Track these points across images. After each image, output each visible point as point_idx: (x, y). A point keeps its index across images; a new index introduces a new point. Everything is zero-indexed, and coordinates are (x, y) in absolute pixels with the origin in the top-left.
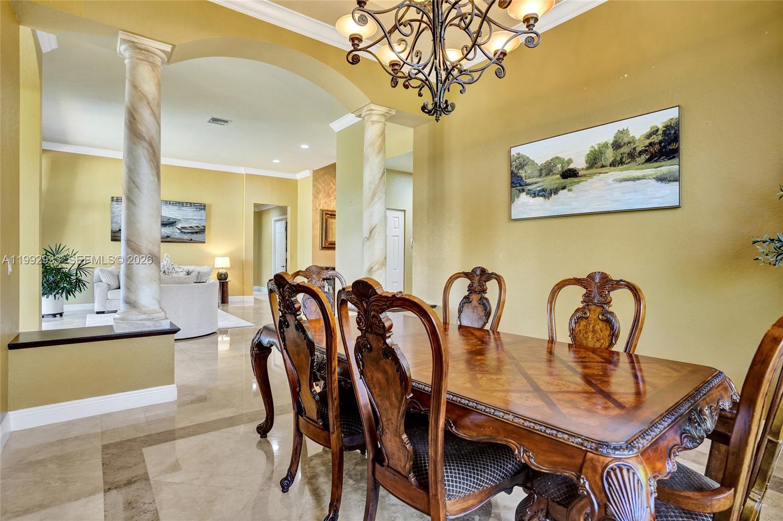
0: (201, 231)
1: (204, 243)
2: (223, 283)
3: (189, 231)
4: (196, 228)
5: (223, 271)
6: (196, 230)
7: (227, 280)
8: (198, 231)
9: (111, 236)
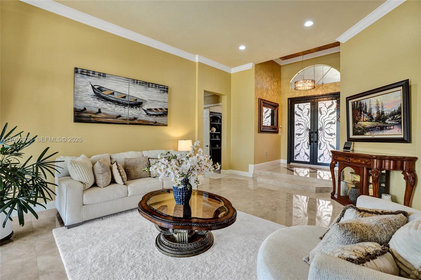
0: (165, 113)
1: (167, 125)
3: (153, 113)
4: (160, 111)
8: (162, 113)
9: (74, 117)
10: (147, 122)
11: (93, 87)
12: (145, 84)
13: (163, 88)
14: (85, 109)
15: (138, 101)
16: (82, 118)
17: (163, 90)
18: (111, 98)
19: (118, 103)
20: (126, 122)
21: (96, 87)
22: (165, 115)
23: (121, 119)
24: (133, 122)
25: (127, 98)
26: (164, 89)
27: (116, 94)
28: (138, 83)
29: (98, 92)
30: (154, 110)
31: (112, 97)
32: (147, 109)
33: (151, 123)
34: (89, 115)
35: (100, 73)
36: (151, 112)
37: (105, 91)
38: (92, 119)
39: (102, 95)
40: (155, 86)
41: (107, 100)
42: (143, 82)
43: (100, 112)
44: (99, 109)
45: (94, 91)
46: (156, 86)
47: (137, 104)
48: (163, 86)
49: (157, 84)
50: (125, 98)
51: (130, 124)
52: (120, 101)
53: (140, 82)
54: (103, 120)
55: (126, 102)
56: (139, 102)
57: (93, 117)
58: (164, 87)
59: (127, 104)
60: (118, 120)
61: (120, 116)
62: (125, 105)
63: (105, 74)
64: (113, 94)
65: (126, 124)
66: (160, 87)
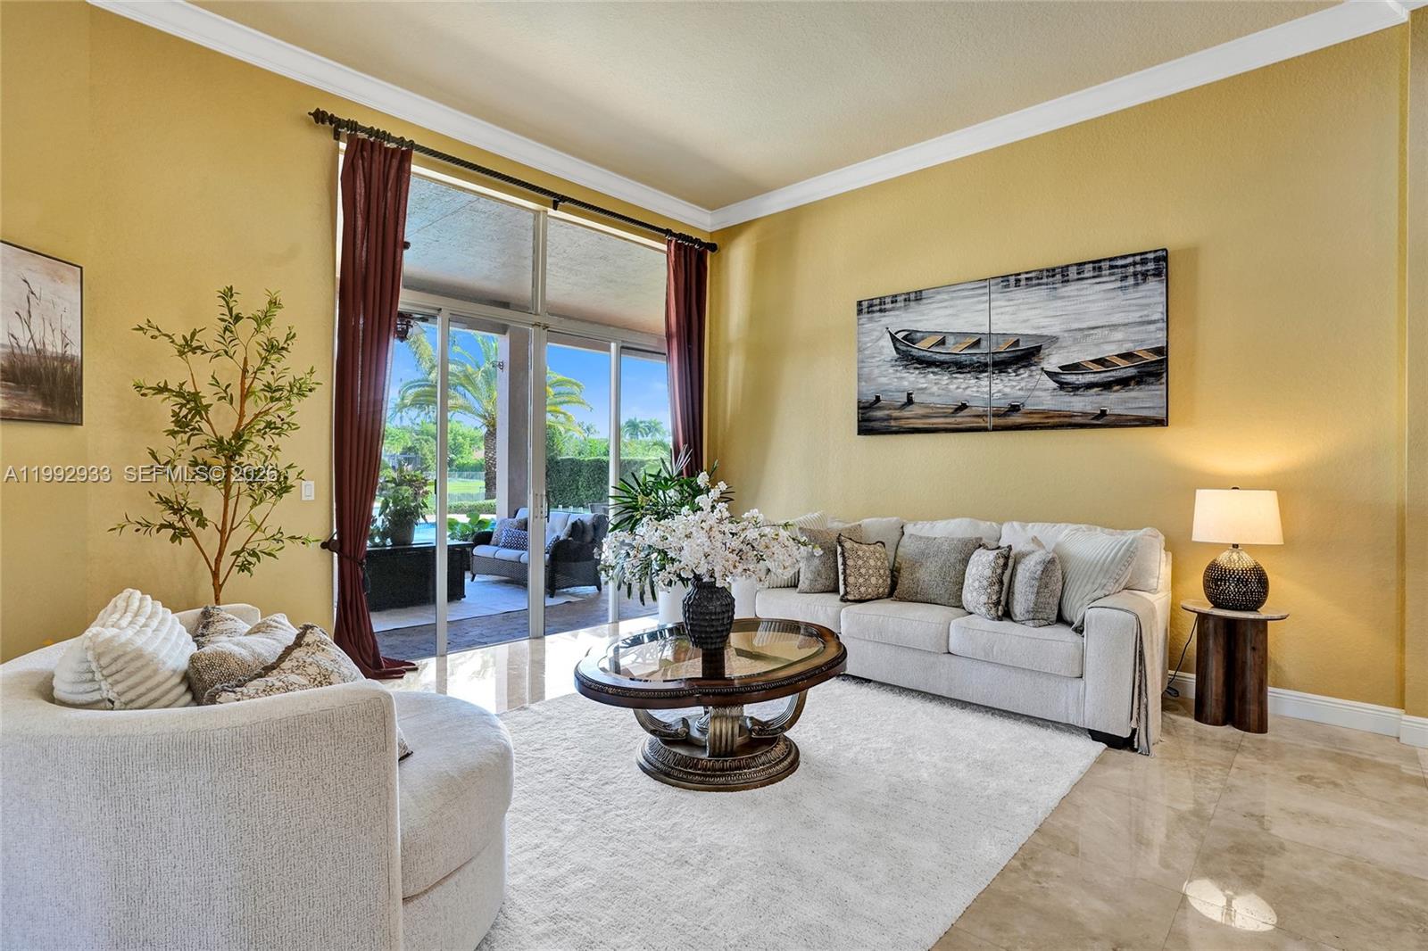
0: (1150, 371)
1: (1161, 422)
2: (1231, 624)
3: (1089, 378)
4: (1122, 363)
5: (1243, 561)
6: (1126, 370)
7: (1262, 613)
8: (1132, 373)
9: (859, 421)
10: (1060, 416)
11: (894, 338)
12: (1048, 277)
13: (1134, 264)
14: (878, 399)
15: (1023, 346)
16: (872, 424)
17: (1135, 274)
18: (938, 357)
19: (959, 366)
20: (983, 425)
21: (900, 336)
22: (1152, 379)
23: (966, 414)
24: (1010, 419)
25: (984, 343)
26: (1139, 268)
27: (950, 340)
28: (1023, 283)
29: (905, 348)
30: (1092, 366)
31: (940, 354)
32: (1060, 368)
33: (1079, 420)
34: (887, 412)
35: (908, 294)
36: (1080, 377)
37: (923, 338)
38: (893, 423)
39: (915, 352)
40: (1094, 269)
41: (926, 363)
42: (1041, 271)
43: (910, 401)
44: (909, 394)
45: (896, 348)
46: (1100, 268)
47: (1023, 356)
48: (1134, 255)
49: (1105, 260)
50: (979, 348)
51: (996, 429)
52: (964, 358)
53: (1027, 279)
54: (919, 424)
55: (982, 359)
56: (1028, 349)
57: (896, 419)
58: (1138, 258)
59: (986, 365)
60: (959, 420)
61: (964, 407)
62: (979, 368)
63: (921, 291)
64: (942, 342)
65: (985, 429)
66: (1116, 267)
